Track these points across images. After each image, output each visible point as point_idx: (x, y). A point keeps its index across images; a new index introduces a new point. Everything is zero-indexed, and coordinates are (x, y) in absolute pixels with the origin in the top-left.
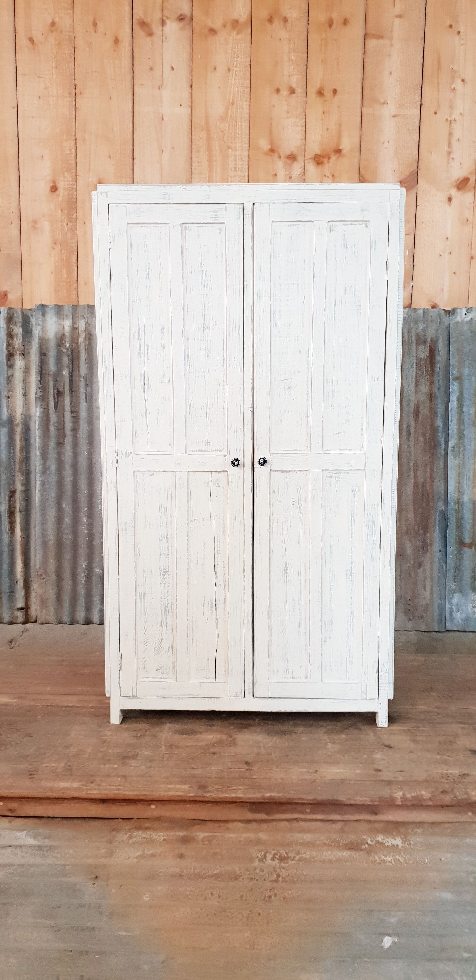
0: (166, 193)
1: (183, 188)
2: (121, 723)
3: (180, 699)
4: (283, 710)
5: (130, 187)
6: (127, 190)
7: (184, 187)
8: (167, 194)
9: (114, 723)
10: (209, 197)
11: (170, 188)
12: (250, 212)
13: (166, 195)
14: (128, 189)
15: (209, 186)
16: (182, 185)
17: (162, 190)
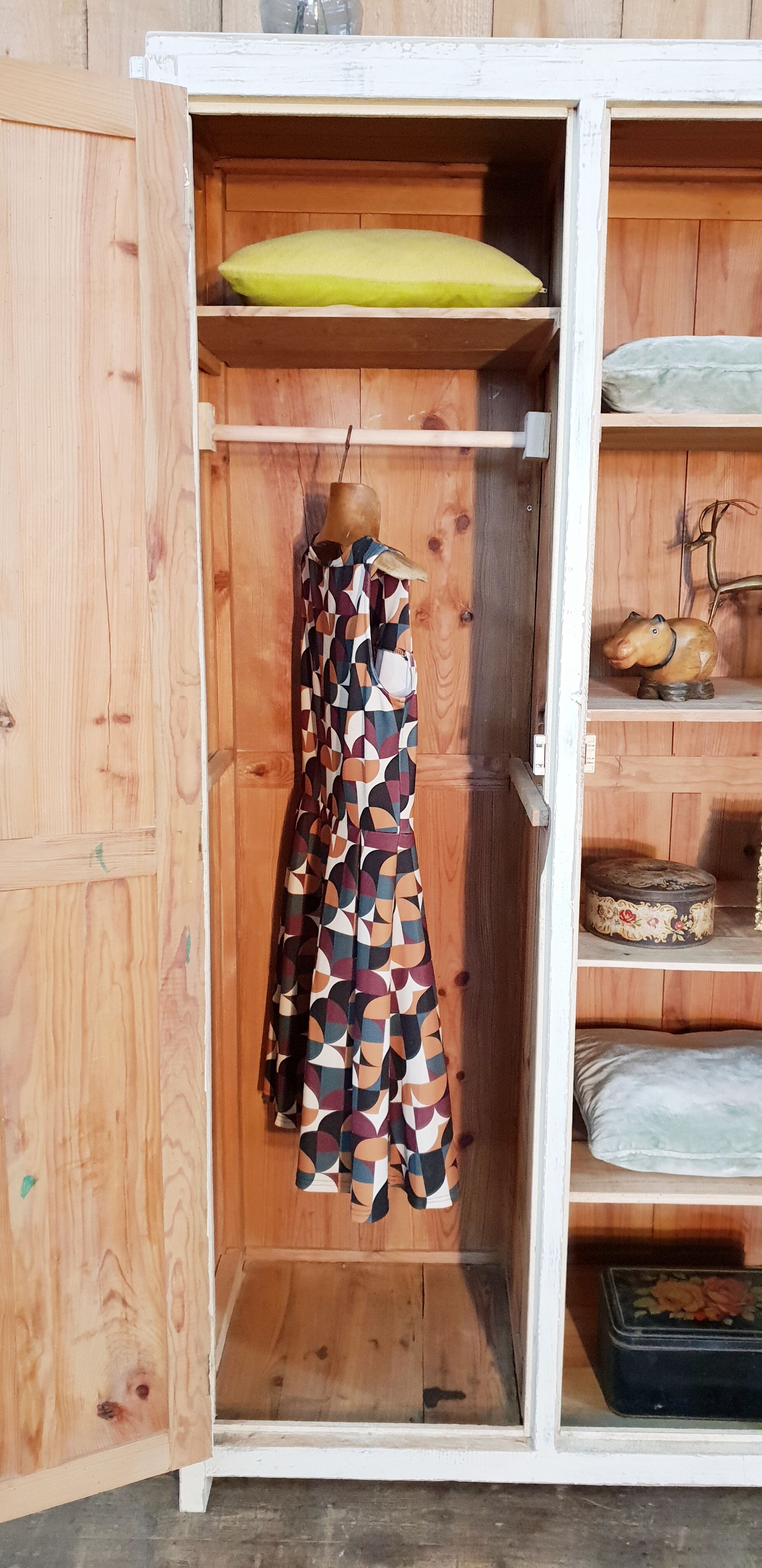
0: (353, 65)
1: (404, 51)
2: (209, 1508)
3: (363, 1452)
4: (633, 1482)
5: (246, 44)
6: (236, 52)
7: (407, 46)
8: (356, 68)
9: (189, 1510)
10: (479, 80)
11: (363, 50)
12: (599, 126)
13: (351, 72)
14: (238, 49)
15: (479, 46)
16: (399, 40)
17: (340, 54)
